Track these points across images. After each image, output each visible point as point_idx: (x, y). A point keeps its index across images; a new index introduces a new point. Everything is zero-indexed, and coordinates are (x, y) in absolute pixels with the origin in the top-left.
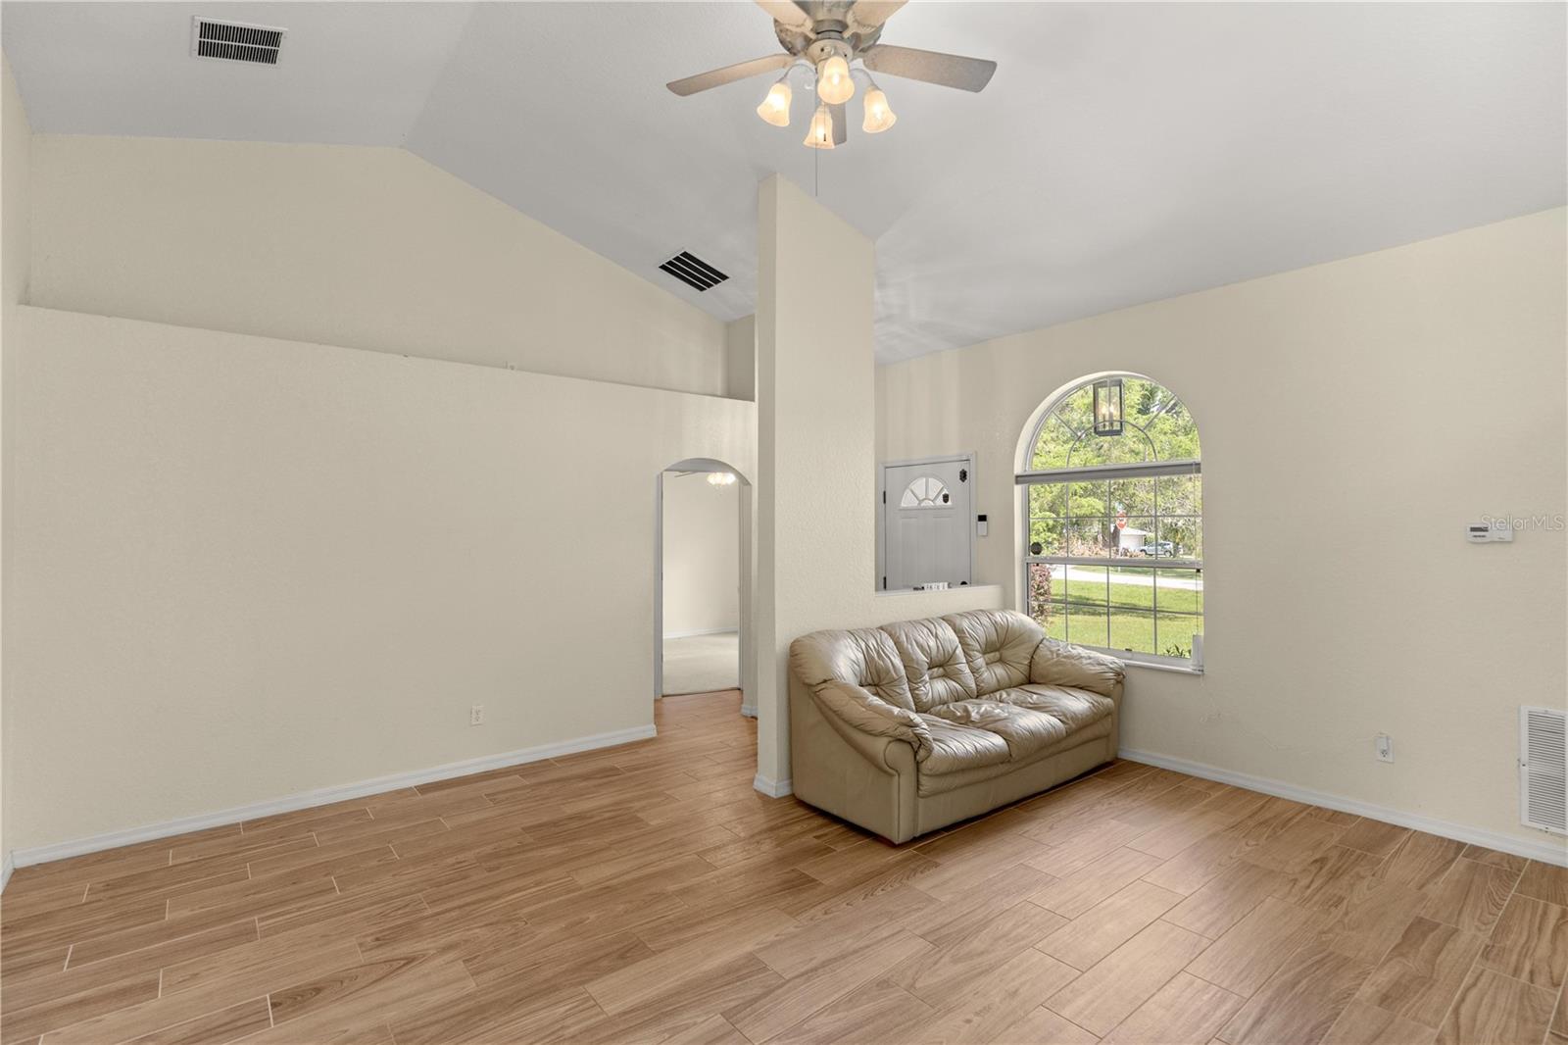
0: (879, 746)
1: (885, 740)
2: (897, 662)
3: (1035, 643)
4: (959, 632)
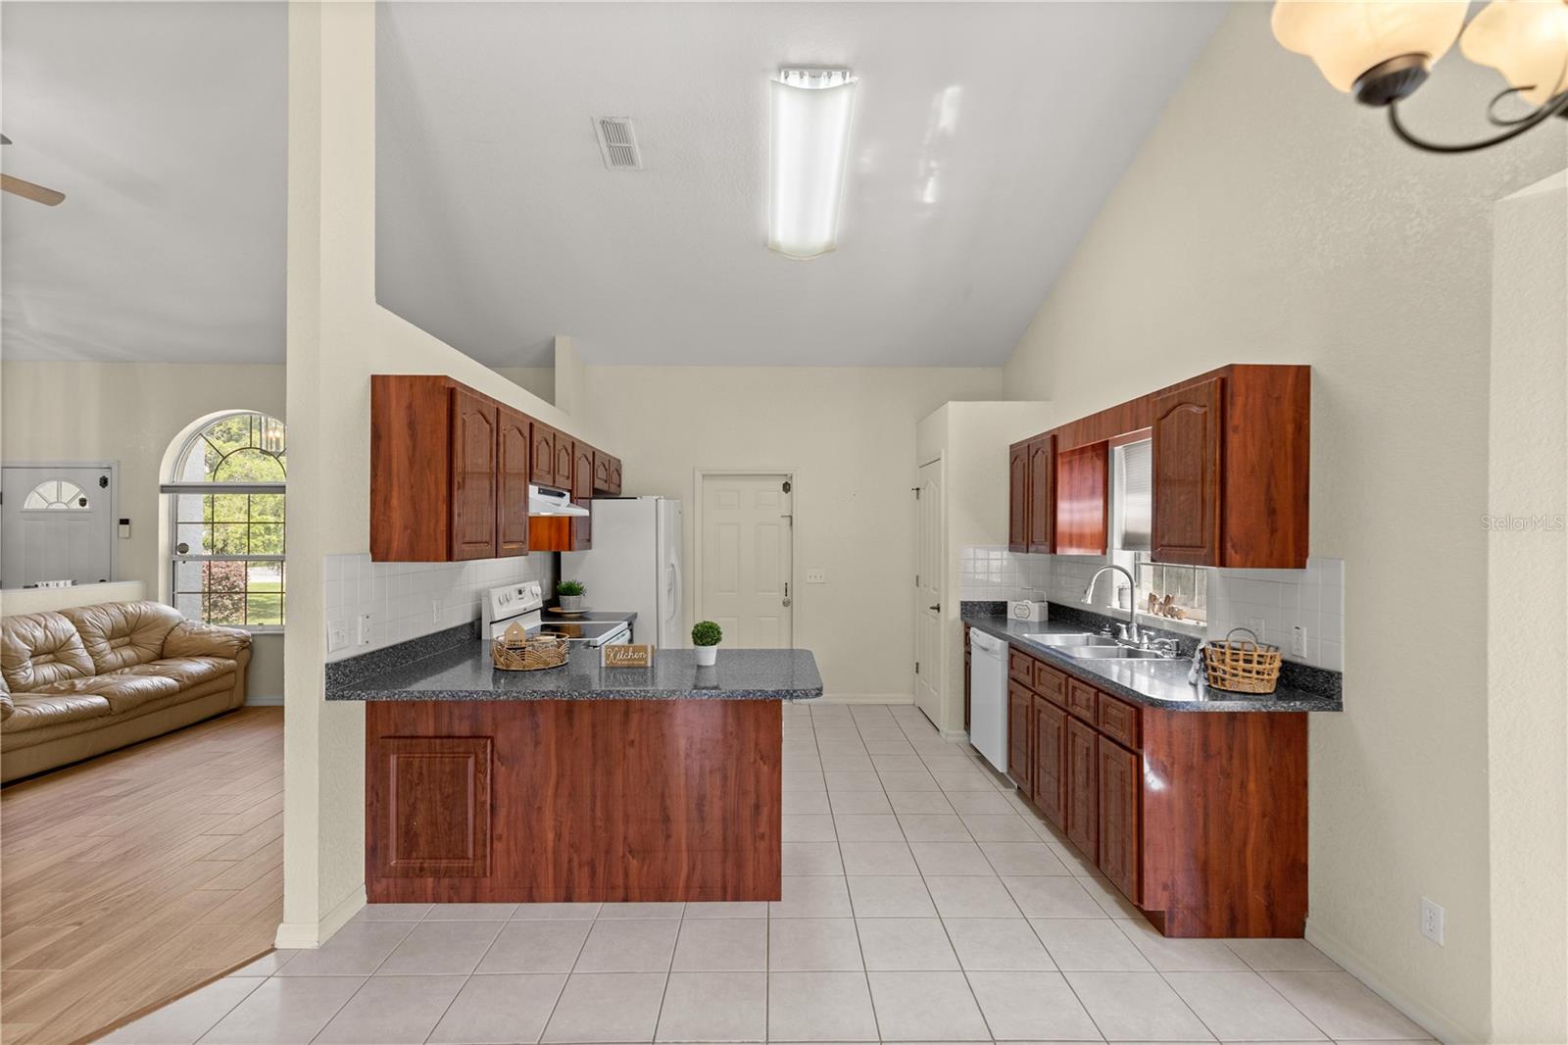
3: (169, 627)
4: (77, 622)
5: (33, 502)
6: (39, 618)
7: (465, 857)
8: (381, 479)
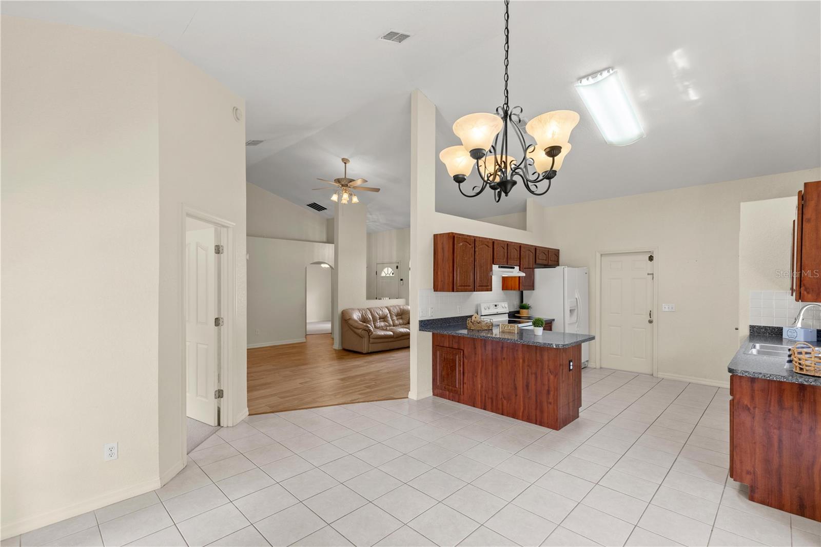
0: (359, 331)
1: (361, 330)
2: (370, 317)
4: (389, 310)
5: (383, 274)
6: (381, 309)
7: (456, 387)
8: (436, 267)
